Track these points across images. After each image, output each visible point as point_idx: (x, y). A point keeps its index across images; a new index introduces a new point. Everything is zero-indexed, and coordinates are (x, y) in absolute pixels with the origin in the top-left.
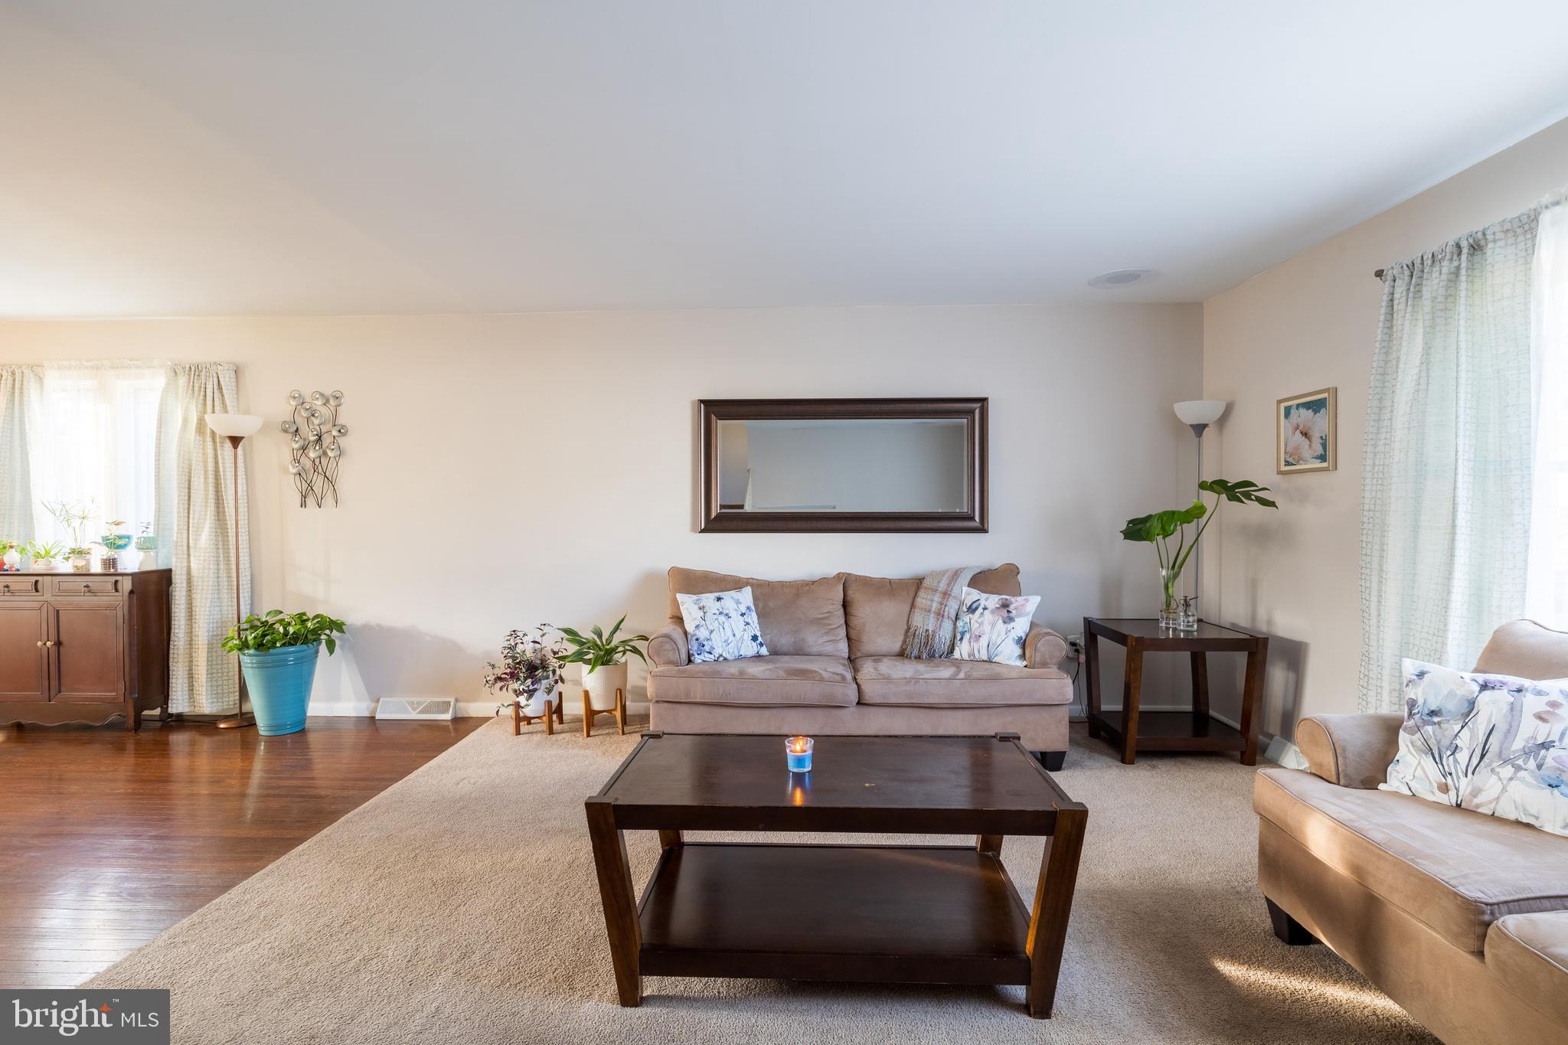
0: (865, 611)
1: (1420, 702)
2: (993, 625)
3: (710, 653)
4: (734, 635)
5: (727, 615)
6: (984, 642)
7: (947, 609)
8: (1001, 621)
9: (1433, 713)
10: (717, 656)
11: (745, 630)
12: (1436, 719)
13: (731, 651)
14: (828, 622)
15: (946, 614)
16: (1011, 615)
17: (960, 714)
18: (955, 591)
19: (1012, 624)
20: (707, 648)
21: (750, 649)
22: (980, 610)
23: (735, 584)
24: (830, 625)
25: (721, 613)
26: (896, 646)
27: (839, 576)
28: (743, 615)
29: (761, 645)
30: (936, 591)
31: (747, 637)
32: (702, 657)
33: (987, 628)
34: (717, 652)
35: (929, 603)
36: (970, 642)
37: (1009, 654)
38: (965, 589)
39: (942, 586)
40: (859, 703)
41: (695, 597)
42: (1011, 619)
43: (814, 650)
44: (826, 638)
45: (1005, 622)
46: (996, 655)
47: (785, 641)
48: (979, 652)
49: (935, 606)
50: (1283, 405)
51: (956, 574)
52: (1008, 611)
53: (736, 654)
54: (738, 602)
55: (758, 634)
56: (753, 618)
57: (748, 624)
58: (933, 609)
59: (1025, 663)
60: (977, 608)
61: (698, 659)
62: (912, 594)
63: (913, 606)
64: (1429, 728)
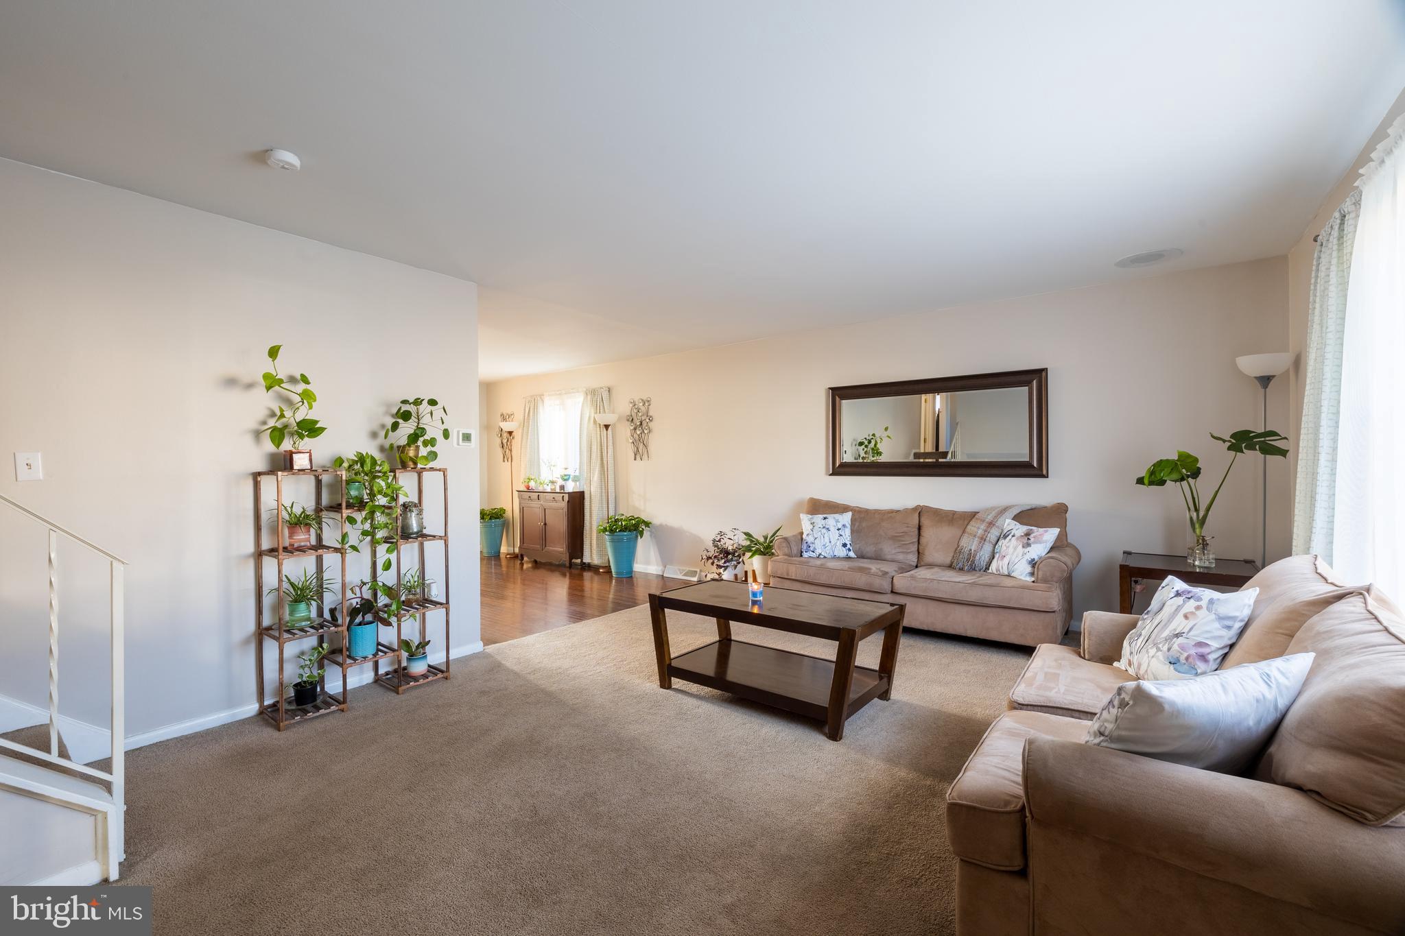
0: (929, 534)
2: (1015, 548)
3: (813, 552)
4: (830, 542)
5: (828, 529)
6: (1006, 561)
7: (989, 535)
8: (1021, 546)
10: (818, 554)
11: (838, 539)
13: (828, 552)
14: (903, 539)
15: (988, 539)
16: (1030, 542)
17: (965, 609)
18: (999, 523)
19: (1029, 549)
20: (812, 549)
21: (842, 552)
22: (1010, 536)
23: (842, 509)
24: (903, 541)
25: (824, 527)
26: (948, 561)
27: (915, 509)
28: (838, 530)
29: (849, 550)
30: (984, 521)
31: (839, 544)
32: (807, 554)
33: (1011, 550)
34: (818, 551)
35: (975, 529)
36: (997, 561)
37: (1022, 572)
38: (1008, 521)
39: (990, 518)
40: (892, 592)
41: (810, 516)
42: (1029, 545)
43: (889, 557)
44: (898, 550)
45: (1023, 547)
46: (1013, 571)
47: (870, 550)
48: (1002, 568)
49: (980, 532)
51: (1004, 510)
52: (1028, 539)
53: (831, 553)
54: (837, 521)
55: (848, 543)
56: (847, 532)
57: (841, 535)
58: (978, 535)
59: (1033, 579)
60: (1008, 535)
61: (805, 555)
62: (966, 523)
63: (964, 532)
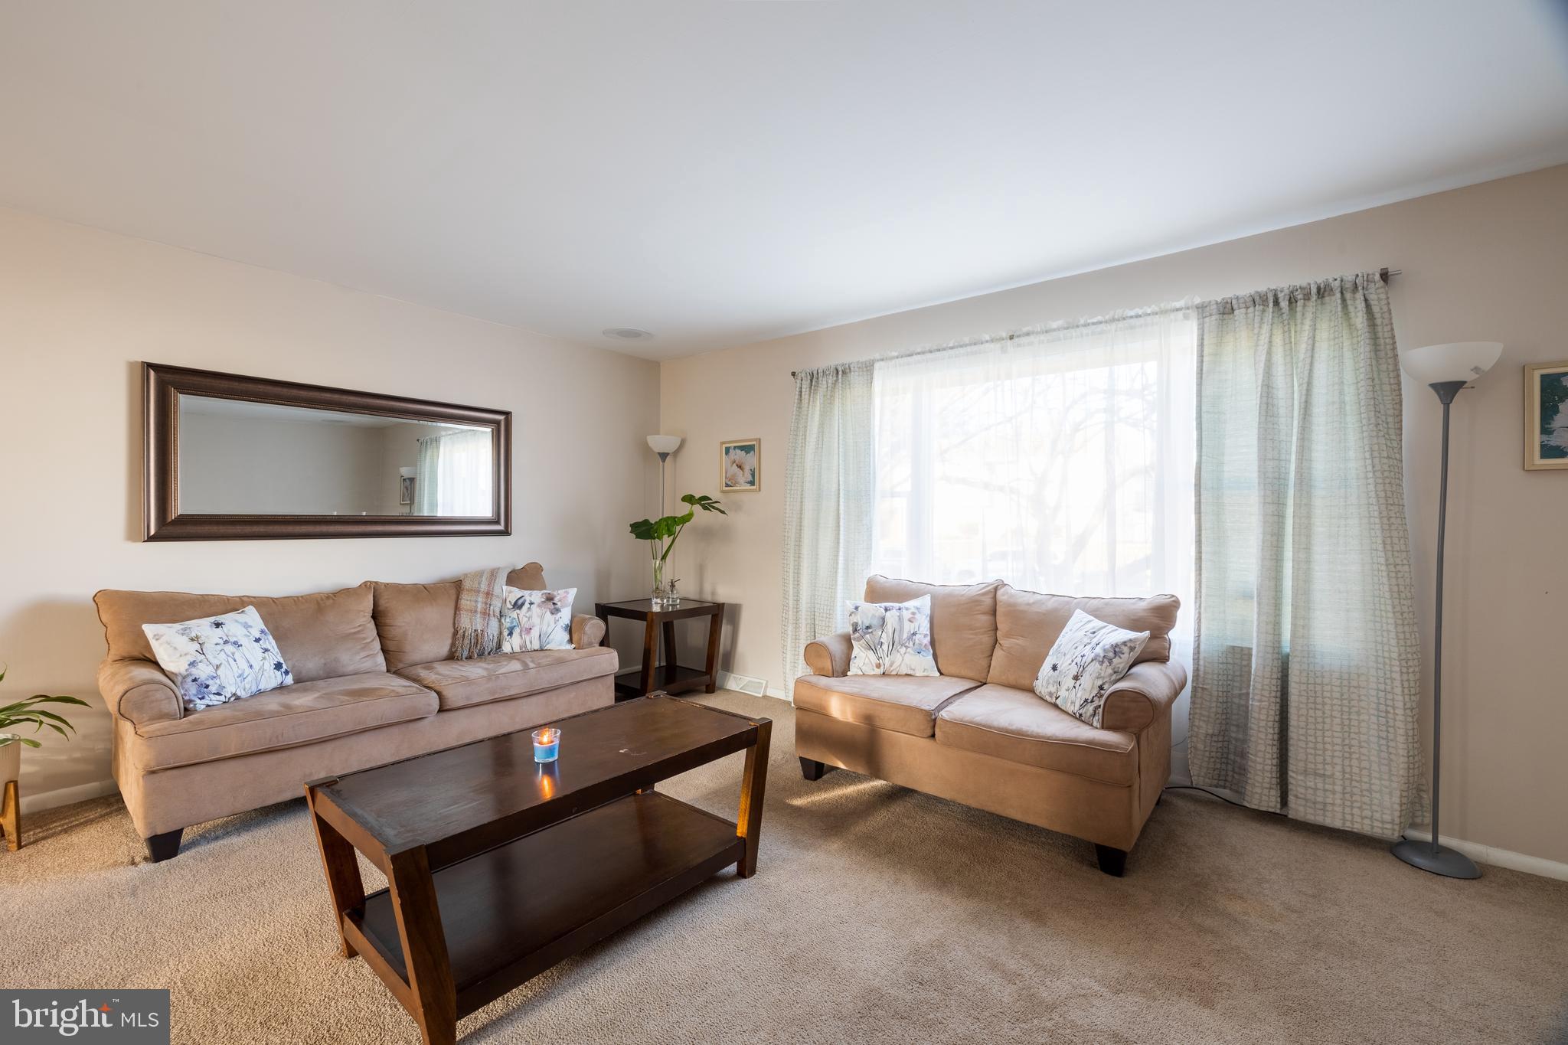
0: (405, 620)
1: (860, 623)
2: (542, 617)
3: (219, 694)
4: (251, 666)
5: (235, 643)
6: (535, 633)
7: (492, 608)
8: (548, 613)
9: (868, 628)
10: (229, 695)
11: (264, 658)
12: (870, 631)
13: (248, 686)
14: (364, 635)
15: (491, 613)
16: (557, 606)
18: (497, 590)
19: (559, 614)
20: (213, 688)
21: (273, 679)
22: (527, 605)
23: (234, 605)
24: (365, 639)
25: (226, 642)
26: (444, 650)
27: (366, 585)
28: (257, 640)
29: (287, 673)
30: (479, 592)
31: (269, 666)
32: (206, 701)
33: (536, 620)
34: (228, 692)
35: (473, 604)
36: (521, 636)
37: (559, 640)
38: (505, 587)
39: (484, 587)
40: (441, 710)
41: (178, 626)
42: (558, 610)
43: (351, 668)
44: (363, 654)
45: (552, 613)
46: (548, 643)
47: (312, 664)
48: (531, 643)
49: (480, 606)
50: (724, 446)
51: (493, 574)
52: (554, 604)
53: (254, 689)
54: (247, 626)
55: (282, 661)
56: (270, 642)
57: (266, 650)
58: (479, 610)
59: (573, 646)
60: (523, 604)
61: (200, 705)
62: (454, 597)
63: (457, 608)
64: (868, 636)
